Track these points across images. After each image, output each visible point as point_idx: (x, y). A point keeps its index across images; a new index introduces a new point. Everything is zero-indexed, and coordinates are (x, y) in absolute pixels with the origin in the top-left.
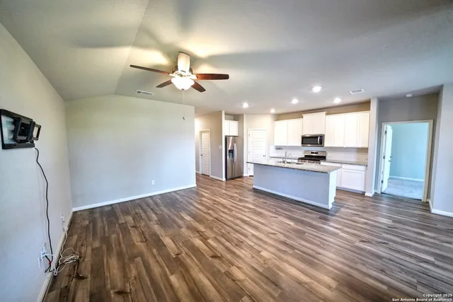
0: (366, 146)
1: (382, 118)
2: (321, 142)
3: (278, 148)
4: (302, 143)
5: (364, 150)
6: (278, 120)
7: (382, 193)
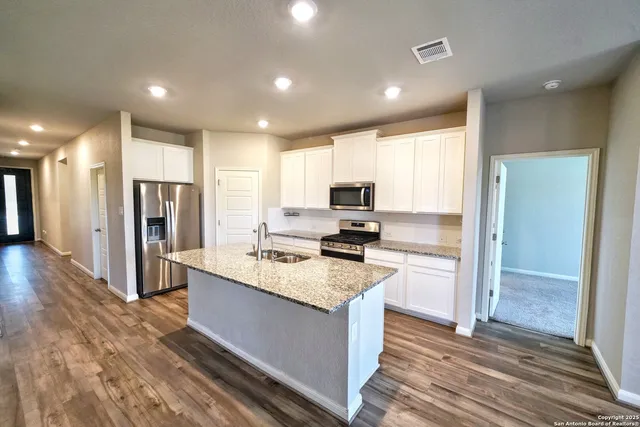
0: (456, 210)
1: (492, 147)
2: (369, 200)
3: (292, 213)
4: (332, 203)
5: (452, 221)
6: (290, 148)
7: (491, 320)
